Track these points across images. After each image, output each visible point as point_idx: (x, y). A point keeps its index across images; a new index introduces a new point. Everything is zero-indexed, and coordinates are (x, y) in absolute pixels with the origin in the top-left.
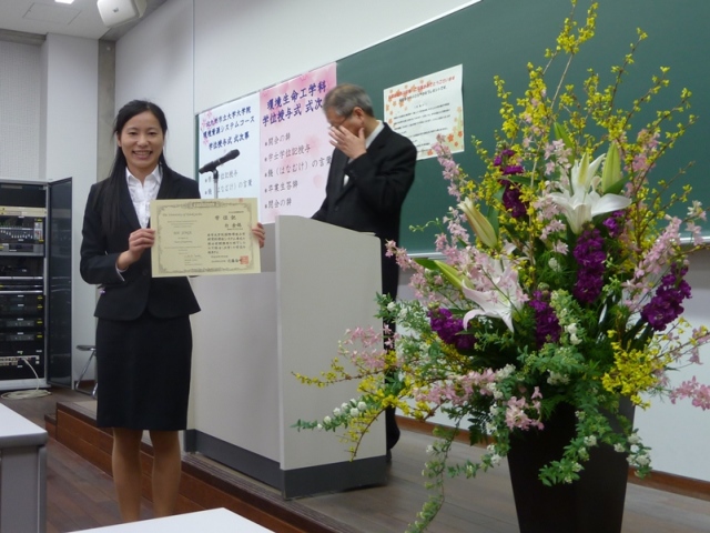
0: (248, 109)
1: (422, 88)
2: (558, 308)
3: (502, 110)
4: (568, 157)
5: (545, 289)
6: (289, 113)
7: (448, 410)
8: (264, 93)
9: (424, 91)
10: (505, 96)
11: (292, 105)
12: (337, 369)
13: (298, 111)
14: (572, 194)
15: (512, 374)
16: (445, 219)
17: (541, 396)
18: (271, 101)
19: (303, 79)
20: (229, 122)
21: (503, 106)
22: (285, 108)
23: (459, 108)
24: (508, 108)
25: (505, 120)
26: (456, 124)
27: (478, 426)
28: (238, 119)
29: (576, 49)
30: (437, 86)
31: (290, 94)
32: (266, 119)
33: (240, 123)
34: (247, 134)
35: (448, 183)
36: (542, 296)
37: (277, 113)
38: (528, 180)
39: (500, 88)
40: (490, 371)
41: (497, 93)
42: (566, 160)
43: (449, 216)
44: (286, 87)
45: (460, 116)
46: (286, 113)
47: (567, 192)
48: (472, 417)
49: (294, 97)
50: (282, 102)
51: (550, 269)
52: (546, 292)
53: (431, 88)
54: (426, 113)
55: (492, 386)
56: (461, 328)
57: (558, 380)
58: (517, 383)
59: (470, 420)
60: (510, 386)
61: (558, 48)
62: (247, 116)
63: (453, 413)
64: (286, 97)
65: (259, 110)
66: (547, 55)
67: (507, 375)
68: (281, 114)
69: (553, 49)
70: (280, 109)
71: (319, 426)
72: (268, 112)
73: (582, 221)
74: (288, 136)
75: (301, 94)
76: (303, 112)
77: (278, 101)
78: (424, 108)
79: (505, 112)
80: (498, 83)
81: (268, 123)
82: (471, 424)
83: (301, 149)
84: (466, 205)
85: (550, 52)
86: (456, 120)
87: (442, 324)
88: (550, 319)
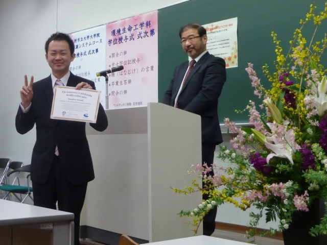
0: (98, 35)
1: (212, 29)
2: (317, 152)
3: (276, 50)
4: (318, 78)
5: (308, 143)
6: (126, 39)
7: (257, 205)
8: (109, 26)
9: (214, 31)
10: (278, 43)
11: (128, 34)
12: (195, 185)
13: (132, 38)
14: (318, 96)
15: (292, 185)
16: (248, 107)
17: (308, 195)
18: (114, 31)
19: (135, 19)
20: (84, 42)
21: (277, 48)
22: (123, 36)
23: (235, 42)
24: (280, 49)
25: (278, 55)
26: (233, 51)
27: (271, 213)
28: (90, 40)
29: (320, 23)
30: (222, 29)
31: (127, 27)
32: (110, 41)
33: (92, 43)
34: (97, 50)
35: (254, 89)
36: (307, 147)
37: (118, 38)
38: (298, 89)
39: (274, 38)
40: (281, 184)
41: (273, 41)
42: (317, 80)
43: (250, 105)
44: (124, 23)
45: (236, 46)
46: (124, 38)
47: (316, 95)
48: (267, 208)
49: (130, 29)
50: (121, 32)
51: (308, 134)
52: (309, 144)
53: (217, 30)
54: (215, 44)
55: (284, 191)
56: (266, 163)
57: (314, 188)
58: (295, 189)
59: (266, 210)
60: (292, 190)
61: (307, 19)
62: (97, 39)
63: (259, 206)
64: (124, 29)
65: (105, 36)
66: (301, 23)
67: (290, 186)
68: (121, 39)
69: (304, 20)
70: (120, 36)
71: (192, 213)
72: (112, 38)
73: (324, 110)
74: (125, 53)
75: (134, 28)
76: (136, 39)
77: (119, 31)
78: (214, 41)
79: (278, 51)
80: (273, 35)
81: (112, 44)
82: (267, 212)
83: (134, 61)
84: (268, 101)
85: (302, 21)
86: (233, 49)
87: (257, 161)
88: (310, 158)
